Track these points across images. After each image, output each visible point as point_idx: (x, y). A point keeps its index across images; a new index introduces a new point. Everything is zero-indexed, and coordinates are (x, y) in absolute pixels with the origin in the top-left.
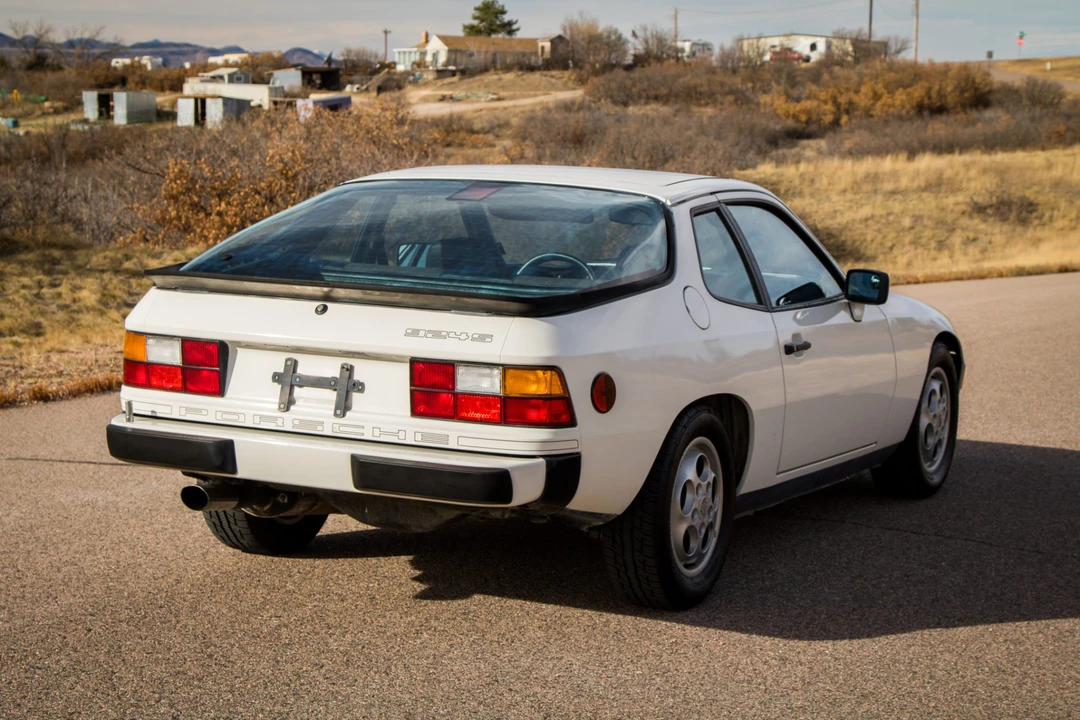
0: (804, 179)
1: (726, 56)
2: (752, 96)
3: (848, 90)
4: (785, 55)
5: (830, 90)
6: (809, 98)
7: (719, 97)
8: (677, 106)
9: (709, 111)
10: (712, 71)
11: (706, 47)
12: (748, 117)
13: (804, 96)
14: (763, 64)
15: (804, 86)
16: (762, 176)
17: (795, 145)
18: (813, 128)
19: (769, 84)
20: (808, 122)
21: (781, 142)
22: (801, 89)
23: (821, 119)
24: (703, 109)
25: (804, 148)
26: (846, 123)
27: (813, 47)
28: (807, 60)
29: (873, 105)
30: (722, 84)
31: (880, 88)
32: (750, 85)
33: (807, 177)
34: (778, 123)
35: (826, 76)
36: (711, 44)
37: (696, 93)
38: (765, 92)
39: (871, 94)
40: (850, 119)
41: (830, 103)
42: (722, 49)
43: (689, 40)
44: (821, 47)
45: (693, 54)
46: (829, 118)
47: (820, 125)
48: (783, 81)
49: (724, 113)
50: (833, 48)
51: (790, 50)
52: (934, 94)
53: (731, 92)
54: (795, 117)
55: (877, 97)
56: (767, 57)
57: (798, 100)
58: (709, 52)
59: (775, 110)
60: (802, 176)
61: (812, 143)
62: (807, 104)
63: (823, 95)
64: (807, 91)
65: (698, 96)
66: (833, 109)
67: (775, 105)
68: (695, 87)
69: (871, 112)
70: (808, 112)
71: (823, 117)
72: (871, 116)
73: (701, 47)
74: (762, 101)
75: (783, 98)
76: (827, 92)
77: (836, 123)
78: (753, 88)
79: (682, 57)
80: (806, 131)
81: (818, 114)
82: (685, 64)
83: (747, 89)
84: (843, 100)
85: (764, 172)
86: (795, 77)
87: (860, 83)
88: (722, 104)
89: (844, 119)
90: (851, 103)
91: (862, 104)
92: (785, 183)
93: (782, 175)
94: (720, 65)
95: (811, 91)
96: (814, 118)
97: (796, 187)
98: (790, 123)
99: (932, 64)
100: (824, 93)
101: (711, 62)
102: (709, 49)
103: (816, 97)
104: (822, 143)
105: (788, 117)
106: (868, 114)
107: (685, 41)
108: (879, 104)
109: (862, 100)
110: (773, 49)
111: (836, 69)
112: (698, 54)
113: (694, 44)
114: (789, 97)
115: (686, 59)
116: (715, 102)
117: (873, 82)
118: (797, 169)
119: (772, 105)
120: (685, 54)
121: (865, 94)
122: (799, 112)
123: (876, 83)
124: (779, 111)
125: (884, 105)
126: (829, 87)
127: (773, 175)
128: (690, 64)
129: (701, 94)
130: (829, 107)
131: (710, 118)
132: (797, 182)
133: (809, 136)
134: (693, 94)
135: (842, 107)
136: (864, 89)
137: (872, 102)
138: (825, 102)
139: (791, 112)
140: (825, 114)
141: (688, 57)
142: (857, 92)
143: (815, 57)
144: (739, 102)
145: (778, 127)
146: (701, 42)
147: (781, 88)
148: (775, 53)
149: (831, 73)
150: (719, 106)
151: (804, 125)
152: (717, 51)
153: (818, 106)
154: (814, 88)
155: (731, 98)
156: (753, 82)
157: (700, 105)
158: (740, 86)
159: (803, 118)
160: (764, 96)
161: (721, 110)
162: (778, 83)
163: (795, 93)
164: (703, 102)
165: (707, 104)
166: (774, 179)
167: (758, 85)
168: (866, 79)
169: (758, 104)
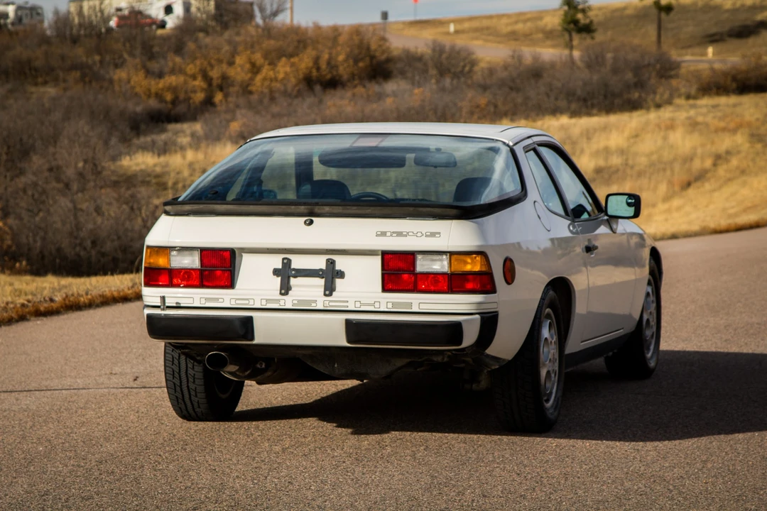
0: (194, 170)
1: (62, 22)
2: (102, 72)
3: (220, 61)
4: (135, 20)
5: (198, 62)
6: (173, 72)
7: (61, 74)
8: (9, 86)
9: (51, 91)
10: (45, 40)
11: (35, 11)
12: (100, 97)
13: (166, 70)
14: (109, 30)
15: (165, 58)
16: (143, 167)
17: (164, 131)
18: (181, 108)
19: (121, 56)
20: (175, 102)
21: (143, 127)
22: (162, 61)
23: (190, 98)
24: (42, 89)
25: (176, 133)
26: (221, 101)
27: (168, 10)
28: (162, 25)
29: (252, 79)
30: (63, 58)
31: (258, 58)
32: (97, 58)
33: (197, 166)
34: (138, 104)
35: (191, 46)
36: (41, 8)
37: (30, 69)
38: (116, 66)
39: (248, 66)
40: (226, 96)
41: (200, 78)
42: (56, 12)
43: (13, 4)
44: (178, 10)
45: (19, 19)
46: (199, 97)
47: (189, 105)
48: (138, 52)
49: (69, 93)
50: (193, 9)
51: (140, 13)
52: (323, 66)
53: (74, 67)
54: (159, 96)
55: (255, 70)
56: (113, 23)
57: (160, 75)
58: (38, 18)
59: (133, 88)
60: (191, 165)
61: (186, 127)
62: (172, 80)
63: (191, 69)
64: (170, 64)
65: (33, 72)
66: (204, 85)
67: (132, 83)
68: (29, 61)
69: (250, 88)
70: (174, 89)
71: (192, 95)
72: (251, 93)
73: (28, 12)
74: (116, 77)
75: (142, 74)
76: (195, 65)
77: (209, 102)
78: (101, 62)
79: (6, 25)
80: (173, 112)
81: (186, 92)
82: (11, 33)
83: (94, 63)
84: (215, 74)
85: (143, 163)
86: (152, 47)
87: (234, 54)
88: (65, 81)
89: (218, 97)
90: (224, 77)
91: (239, 78)
92: (172, 175)
93: (167, 165)
94: (55, 34)
95: (175, 64)
96: (182, 96)
97: (185, 180)
98: (153, 103)
99: (317, 27)
100: (191, 66)
101: (43, 31)
102: (38, 14)
103: (181, 71)
104: (198, 127)
105: (149, 96)
106: (246, 90)
107: (8, 4)
108: (259, 78)
109: (238, 72)
110: (119, 13)
111: (201, 35)
112: (25, 21)
113: (19, 8)
114: (148, 73)
115: (10, 26)
116: (56, 80)
117: (249, 52)
118: (184, 157)
119: (129, 81)
120: (9, 21)
121: (242, 67)
122: (162, 89)
123: (253, 53)
124: (138, 90)
125: (265, 79)
126: (196, 58)
127: (155, 165)
128: (17, 33)
129: (36, 70)
130: (199, 83)
131: (54, 99)
132: (186, 173)
133: (177, 119)
134: (27, 71)
135: (215, 83)
136: (238, 60)
137: (249, 75)
138: (194, 77)
139: (153, 90)
140: (195, 92)
141: (13, 24)
142: (231, 63)
143: (171, 22)
144: (87, 79)
145: (139, 109)
146: (29, 5)
147: (138, 60)
148: (121, 18)
149: (196, 40)
150: (62, 85)
151: (170, 106)
152: (49, 17)
153: (185, 82)
154: (178, 60)
155: (78, 74)
156: (100, 53)
157: (36, 84)
158: (84, 59)
159: (169, 97)
160: (118, 71)
161: (65, 89)
162: (132, 55)
163: (154, 66)
164: (40, 80)
165: (45, 83)
166: (158, 169)
167: (108, 58)
168: (240, 48)
169: (111, 81)
